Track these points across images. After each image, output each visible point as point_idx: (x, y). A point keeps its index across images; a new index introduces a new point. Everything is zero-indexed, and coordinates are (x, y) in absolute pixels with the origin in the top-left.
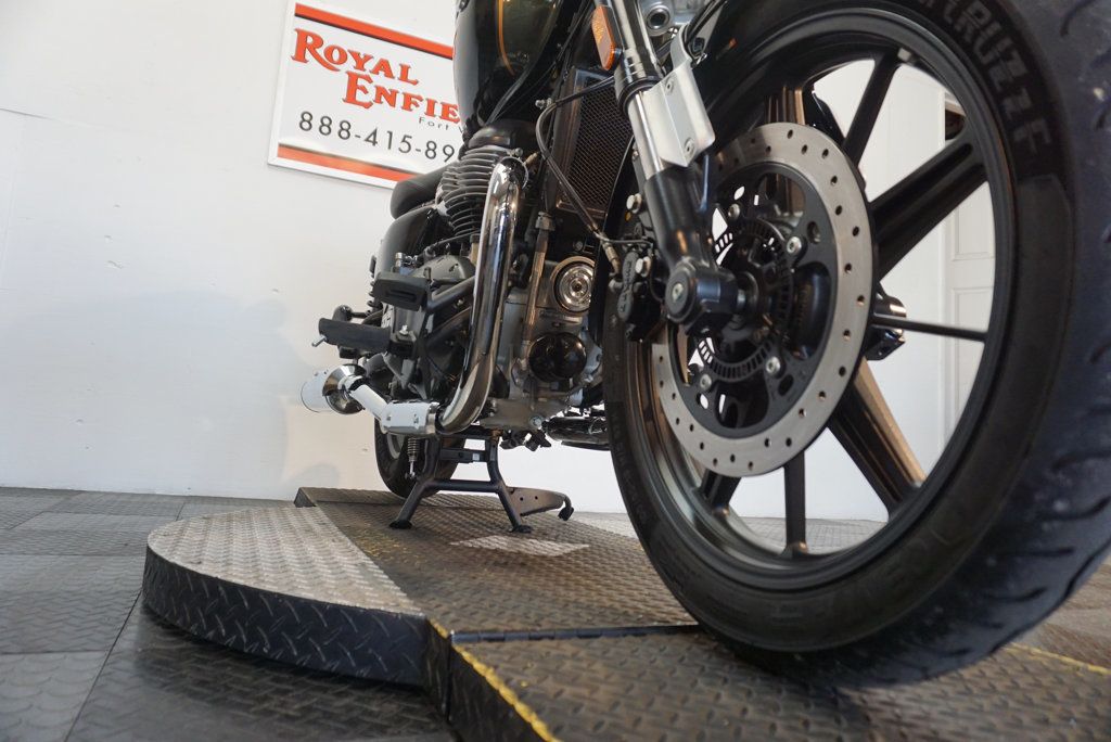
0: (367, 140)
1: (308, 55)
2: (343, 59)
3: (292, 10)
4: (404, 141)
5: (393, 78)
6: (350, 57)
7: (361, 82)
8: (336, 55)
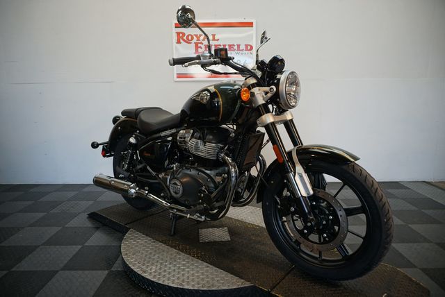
1: (181, 41)
2: (192, 39)
3: (174, 25)
7: (199, 45)
8: (190, 38)
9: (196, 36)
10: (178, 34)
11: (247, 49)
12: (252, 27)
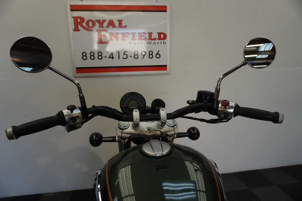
0: (110, 57)
1: (80, 27)
2: (94, 25)
3: (69, 9)
4: (124, 54)
5: (116, 27)
6: (96, 23)
7: (103, 33)
8: (91, 24)
9: (98, 21)
10: (75, 19)
11: (160, 38)
12: (166, 11)
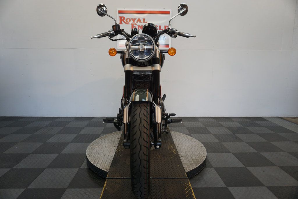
1: (122, 22)
2: (130, 21)
3: (118, 12)
5: (141, 22)
6: (131, 20)
7: (134, 25)
8: (128, 21)
10: (120, 17)
12: (169, 14)
